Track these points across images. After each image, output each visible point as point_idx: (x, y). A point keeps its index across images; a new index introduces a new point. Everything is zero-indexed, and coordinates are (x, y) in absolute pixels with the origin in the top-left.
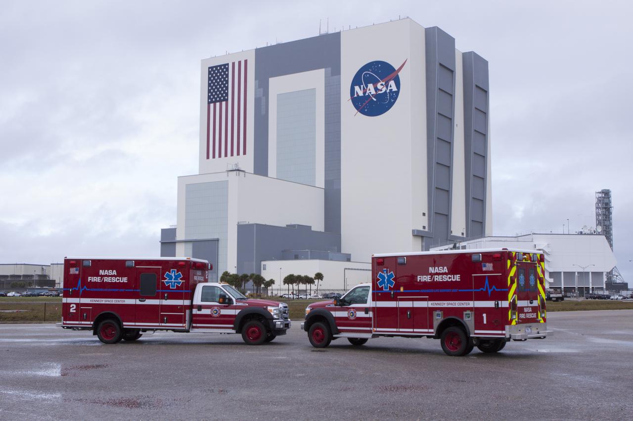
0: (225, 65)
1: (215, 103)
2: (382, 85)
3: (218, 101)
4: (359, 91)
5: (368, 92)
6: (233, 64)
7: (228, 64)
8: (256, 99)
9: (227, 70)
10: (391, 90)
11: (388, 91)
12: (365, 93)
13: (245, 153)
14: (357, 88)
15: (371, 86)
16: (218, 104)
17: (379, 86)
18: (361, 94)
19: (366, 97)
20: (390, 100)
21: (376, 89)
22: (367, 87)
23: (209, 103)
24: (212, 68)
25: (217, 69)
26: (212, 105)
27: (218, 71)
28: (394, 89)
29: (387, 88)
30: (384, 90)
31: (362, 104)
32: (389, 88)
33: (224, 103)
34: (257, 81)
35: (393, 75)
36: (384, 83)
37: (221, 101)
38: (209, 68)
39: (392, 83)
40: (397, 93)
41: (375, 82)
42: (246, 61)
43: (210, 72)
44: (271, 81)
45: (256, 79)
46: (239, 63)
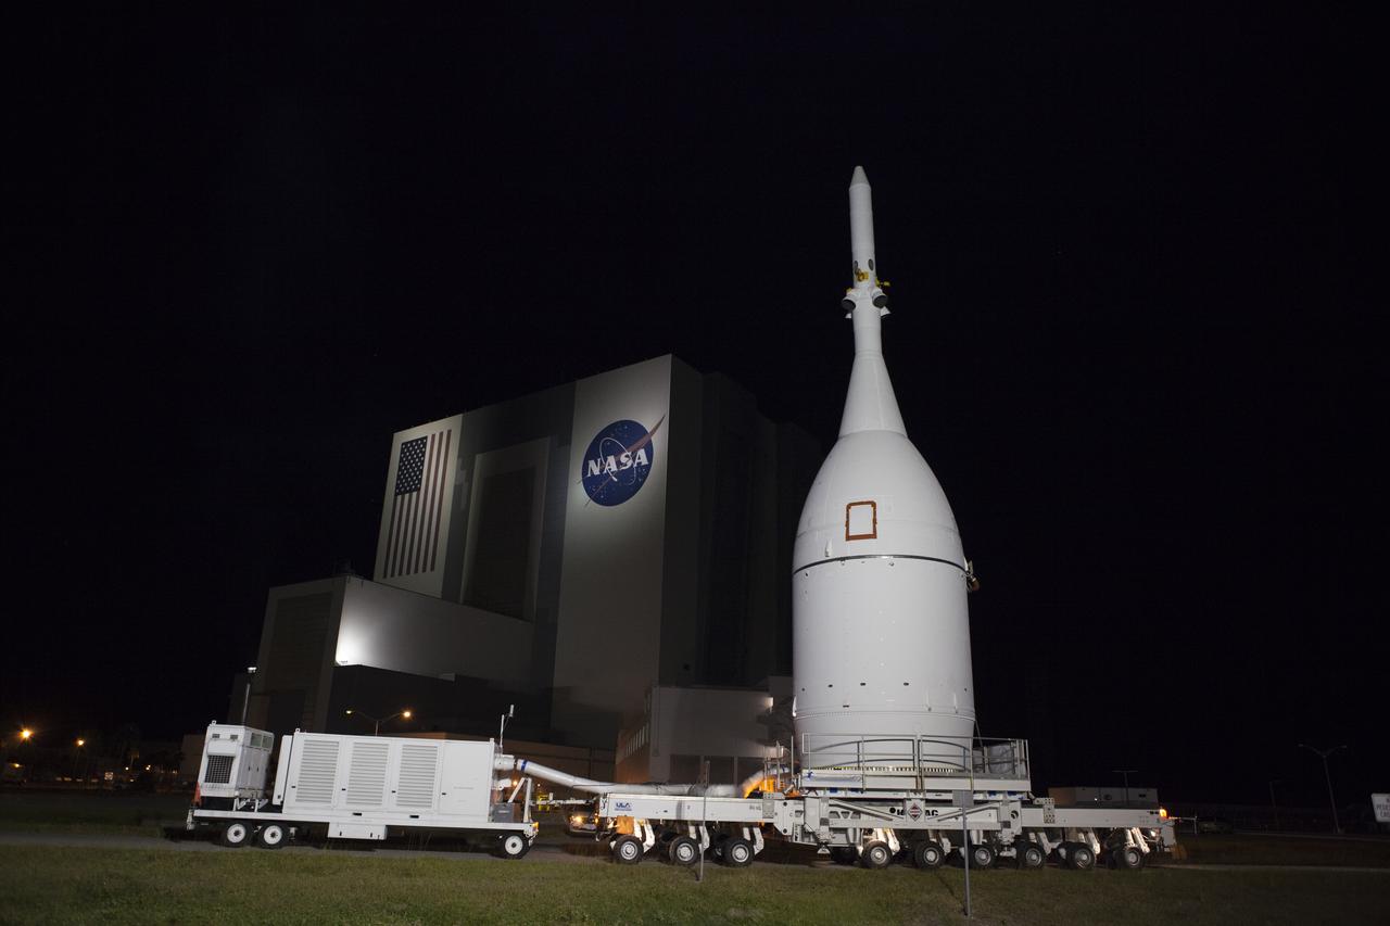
0: (422, 439)
1: (403, 494)
2: (627, 456)
3: (407, 492)
4: (595, 469)
5: (607, 468)
6: (433, 436)
7: (426, 438)
8: (455, 486)
9: (425, 446)
10: (639, 464)
11: (635, 465)
12: (602, 471)
13: (432, 569)
14: (592, 463)
15: (611, 459)
16: (407, 496)
17: (623, 459)
18: (597, 472)
19: (603, 476)
20: (637, 479)
21: (619, 463)
22: (606, 460)
23: (396, 495)
24: (406, 444)
25: (412, 445)
26: (399, 497)
27: (413, 447)
28: (644, 461)
29: (634, 460)
30: (629, 464)
31: (596, 488)
32: (637, 461)
33: (415, 494)
34: (460, 460)
35: (644, 440)
36: (630, 454)
37: (411, 491)
38: (403, 444)
39: (642, 453)
40: (648, 467)
41: (617, 452)
42: (449, 432)
43: (402, 449)
44: (479, 458)
45: (459, 457)
46: (441, 434)
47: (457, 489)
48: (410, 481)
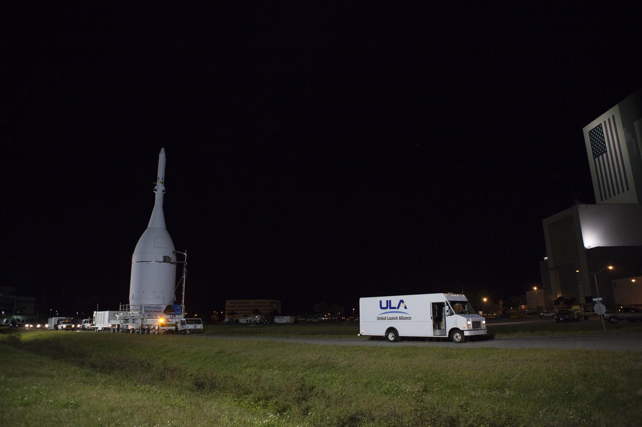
0: (599, 126)
1: (598, 156)
3: (600, 155)
6: (605, 122)
7: (601, 124)
9: (602, 128)
13: (628, 189)
16: (600, 157)
23: (594, 158)
24: (591, 131)
26: (597, 159)
27: (595, 131)
33: (604, 155)
37: (602, 154)
38: (589, 132)
42: (613, 117)
43: (590, 135)
44: (636, 124)
45: (624, 127)
46: (609, 119)
47: (629, 144)
48: (600, 149)
